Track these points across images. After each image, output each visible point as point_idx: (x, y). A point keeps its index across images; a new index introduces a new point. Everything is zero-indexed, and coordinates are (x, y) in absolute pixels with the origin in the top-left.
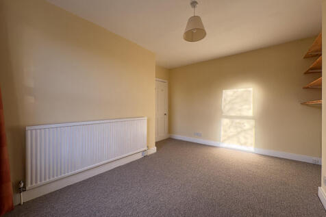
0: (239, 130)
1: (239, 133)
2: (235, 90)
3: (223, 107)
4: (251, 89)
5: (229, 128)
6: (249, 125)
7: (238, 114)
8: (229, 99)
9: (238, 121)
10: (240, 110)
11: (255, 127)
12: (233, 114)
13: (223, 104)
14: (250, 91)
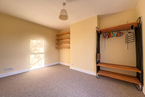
0: (39, 59)
1: (39, 60)
2: (37, 41)
3: (31, 49)
4: (43, 41)
5: (34, 59)
6: (42, 56)
7: (38, 52)
8: (34, 45)
9: (38, 55)
10: (39, 50)
11: (45, 57)
12: (36, 52)
13: (31, 47)
14: (43, 42)
